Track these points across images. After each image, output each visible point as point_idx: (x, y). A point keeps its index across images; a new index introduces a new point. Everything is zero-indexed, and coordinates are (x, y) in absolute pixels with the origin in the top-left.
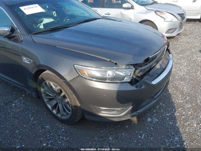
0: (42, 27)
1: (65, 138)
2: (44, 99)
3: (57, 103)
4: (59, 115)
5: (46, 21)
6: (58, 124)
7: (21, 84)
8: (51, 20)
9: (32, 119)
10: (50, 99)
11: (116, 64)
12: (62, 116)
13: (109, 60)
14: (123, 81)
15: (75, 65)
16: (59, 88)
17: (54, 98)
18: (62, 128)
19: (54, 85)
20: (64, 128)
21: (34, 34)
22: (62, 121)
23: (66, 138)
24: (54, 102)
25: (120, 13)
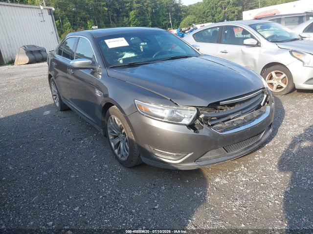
0: (121, 62)
1: (117, 178)
2: (109, 135)
3: (120, 142)
4: (119, 156)
5: (128, 55)
6: (117, 165)
7: (93, 120)
8: (133, 55)
9: (94, 157)
10: (114, 136)
11: (176, 104)
12: (121, 157)
13: (169, 99)
14: (180, 123)
15: (136, 100)
16: (121, 123)
17: (117, 136)
18: (119, 170)
19: (118, 120)
20: (121, 169)
21: (111, 68)
22: (122, 163)
23: (119, 179)
24: (117, 141)
25: (241, 52)
